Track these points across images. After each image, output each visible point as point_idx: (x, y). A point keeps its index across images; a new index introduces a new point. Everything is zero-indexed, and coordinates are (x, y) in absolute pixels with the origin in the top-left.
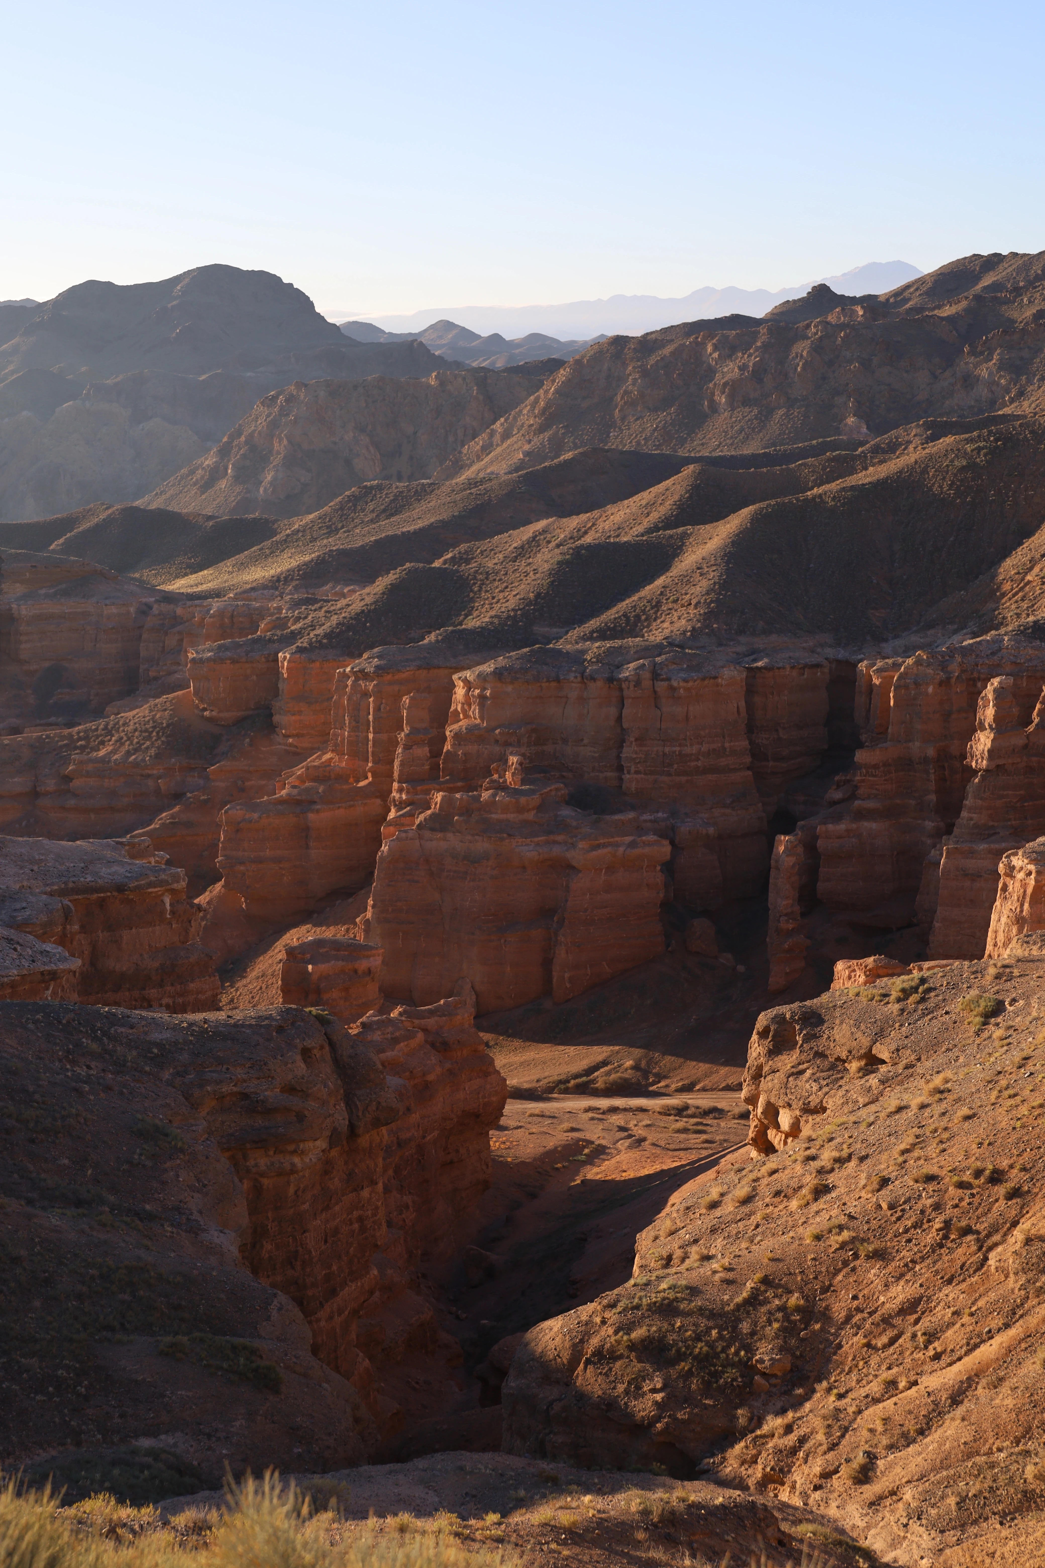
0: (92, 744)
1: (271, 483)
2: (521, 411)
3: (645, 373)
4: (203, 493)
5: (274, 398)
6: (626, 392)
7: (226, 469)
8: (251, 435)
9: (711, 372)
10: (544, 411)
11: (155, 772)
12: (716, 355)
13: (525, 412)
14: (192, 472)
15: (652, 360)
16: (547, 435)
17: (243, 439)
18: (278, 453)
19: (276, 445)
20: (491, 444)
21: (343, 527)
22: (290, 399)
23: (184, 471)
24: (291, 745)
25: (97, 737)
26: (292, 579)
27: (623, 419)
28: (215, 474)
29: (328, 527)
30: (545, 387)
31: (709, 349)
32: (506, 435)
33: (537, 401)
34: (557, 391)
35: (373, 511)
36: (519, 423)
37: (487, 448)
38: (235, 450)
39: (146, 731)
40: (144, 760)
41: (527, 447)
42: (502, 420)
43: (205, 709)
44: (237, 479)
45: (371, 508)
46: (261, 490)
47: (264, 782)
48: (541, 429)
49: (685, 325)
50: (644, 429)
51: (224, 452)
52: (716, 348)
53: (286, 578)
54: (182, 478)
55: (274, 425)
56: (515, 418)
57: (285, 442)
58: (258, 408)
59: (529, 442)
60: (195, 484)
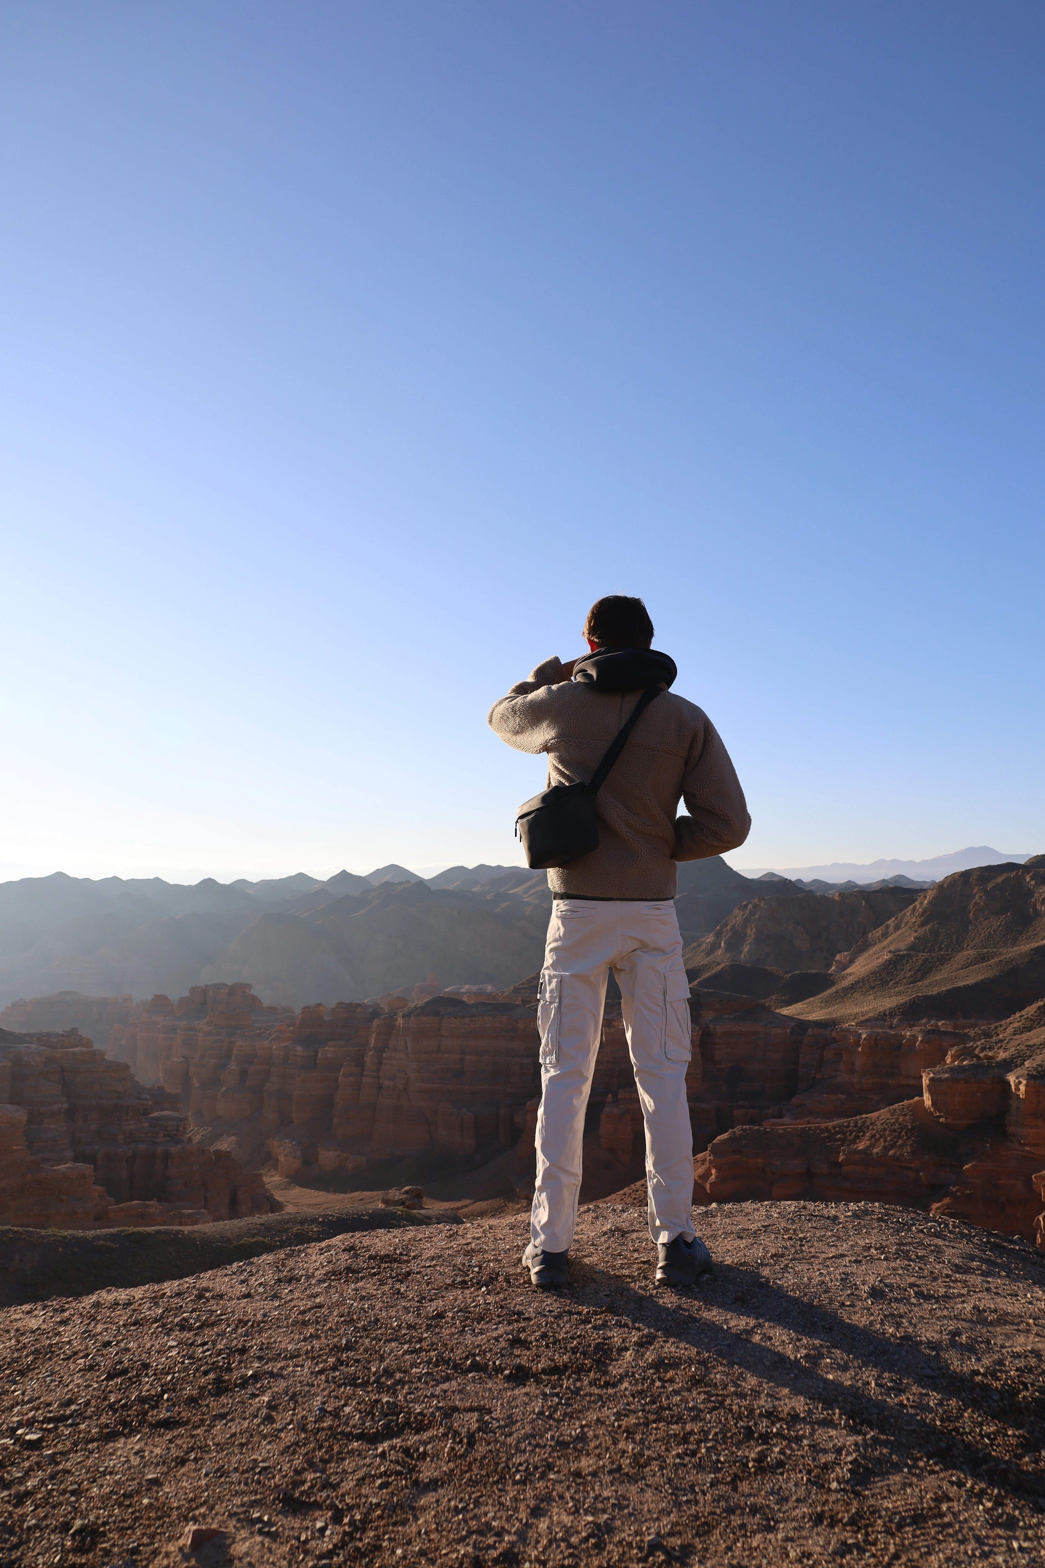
0: (849, 1138)
1: (748, 952)
2: (905, 914)
3: (986, 893)
4: (707, 957)
5: (746, 906)
6: (975, 904)
7: (720, 944)
8: (734, 925)
9: (1031, 893)
10: (923, 914)
11: (913, 1165)
12: (1033, 882)
13: (908, 914)
14: (700, 945)
15: (990, 886)
16: (927, 928)
17: (729, 928)
18: (750, 936)
19: (749, 931)
20: (887, 933)
21: (891, 980)
22: (755, 907)
23: (695, 944)
24: (1028, 1152)
25: (851, 1132)
26: (895, 1015)
27: (976, 919)
28: (714, 947)
29: (880, 980)
30: (919, 900)
31: (1028, 879)
32: (897, 927)
33: (915, 908)
34: (929, 903)
35: (910, 970)
36: (905, 921)
37: (885, 935)
38: (724, 934)
39: (895, 1131)
40: (902, 1155)
41: (915, 935)
42: (893, 919)
43: (940, 1117)
44: (728, 949)
45: (908, 968)
46: (742, 956)
47: (1013, 1182)
48: (923, 924)
49: (980, 868)
50: (992, 925)
51: (718, 935)
52: (1032, 878)
53: (890, 1013)
54: (694, 948)
55: (747, 920)
56: (902, 918)
57: (754, 929)
58: (736, 911)
59: (916, 931)
60: (702, 952)
